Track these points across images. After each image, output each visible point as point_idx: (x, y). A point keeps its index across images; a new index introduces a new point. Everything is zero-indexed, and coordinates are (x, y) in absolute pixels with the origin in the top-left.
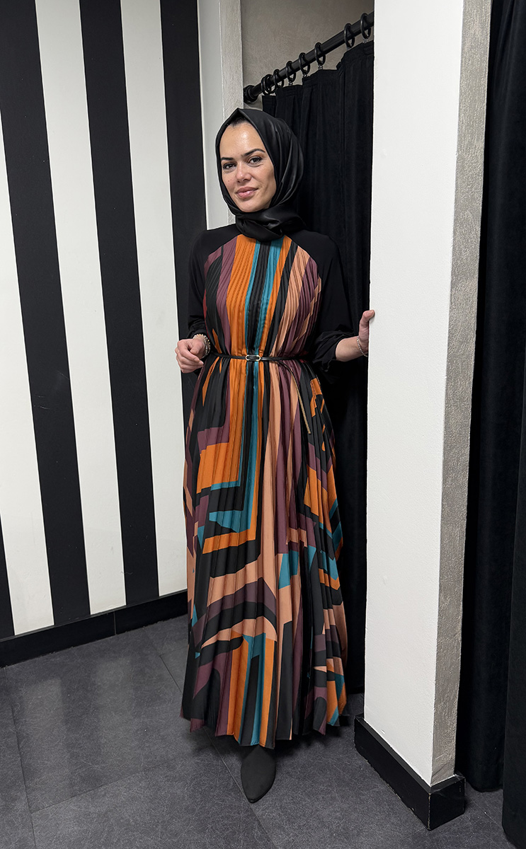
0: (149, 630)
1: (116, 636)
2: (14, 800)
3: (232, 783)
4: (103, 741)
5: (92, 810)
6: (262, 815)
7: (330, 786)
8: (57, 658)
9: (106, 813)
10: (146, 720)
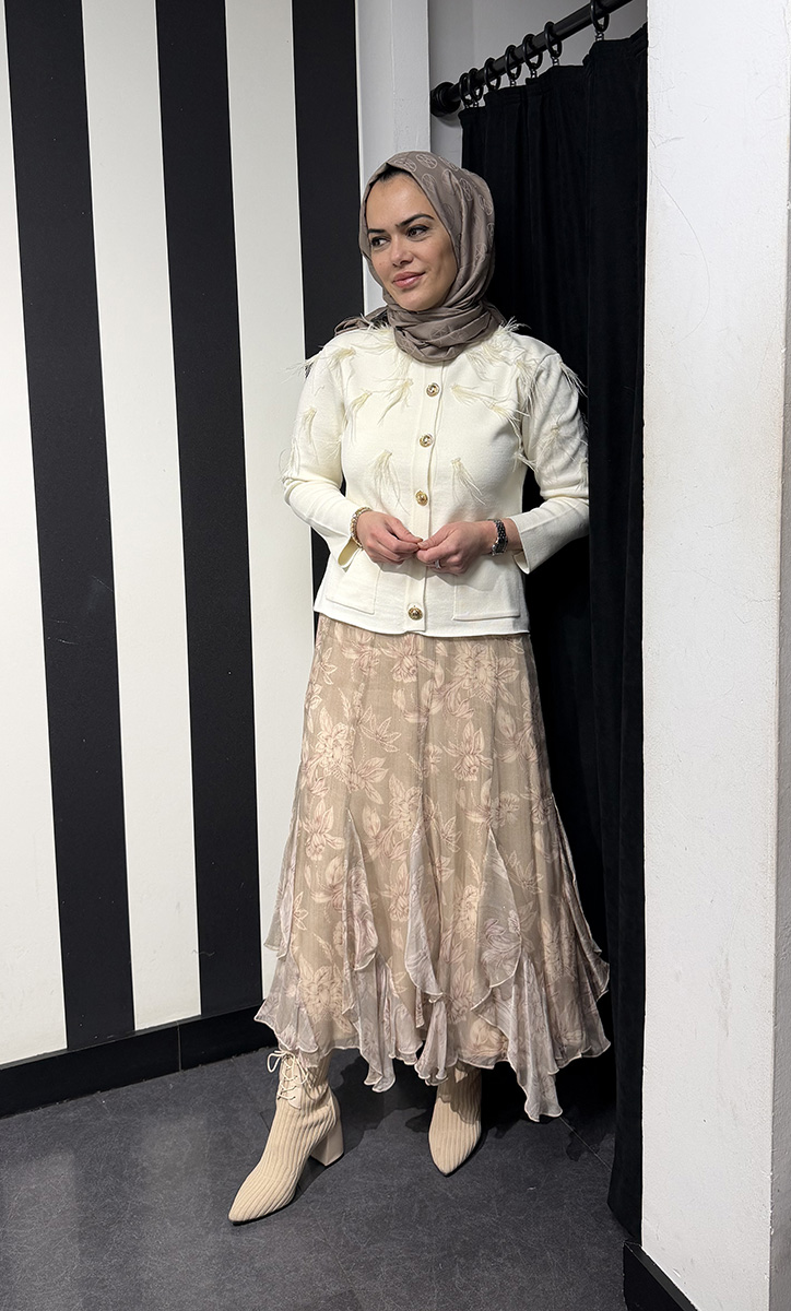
1: (182, 1072)
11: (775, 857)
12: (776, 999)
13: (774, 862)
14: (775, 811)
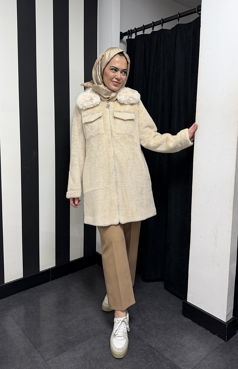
0: (66, 277)
1: (51, 281)
2: (35, 358)
3: (136, 336)
4: (67, 326)
5: (77, 356)
6: (156, 346)
7: (179, 331)
8: (25, 294)
9: (84, 356)
10: (84, 315)
11: (233, 205)
12: (232, 236)
13: (232, 206)
14: (233, 195)
